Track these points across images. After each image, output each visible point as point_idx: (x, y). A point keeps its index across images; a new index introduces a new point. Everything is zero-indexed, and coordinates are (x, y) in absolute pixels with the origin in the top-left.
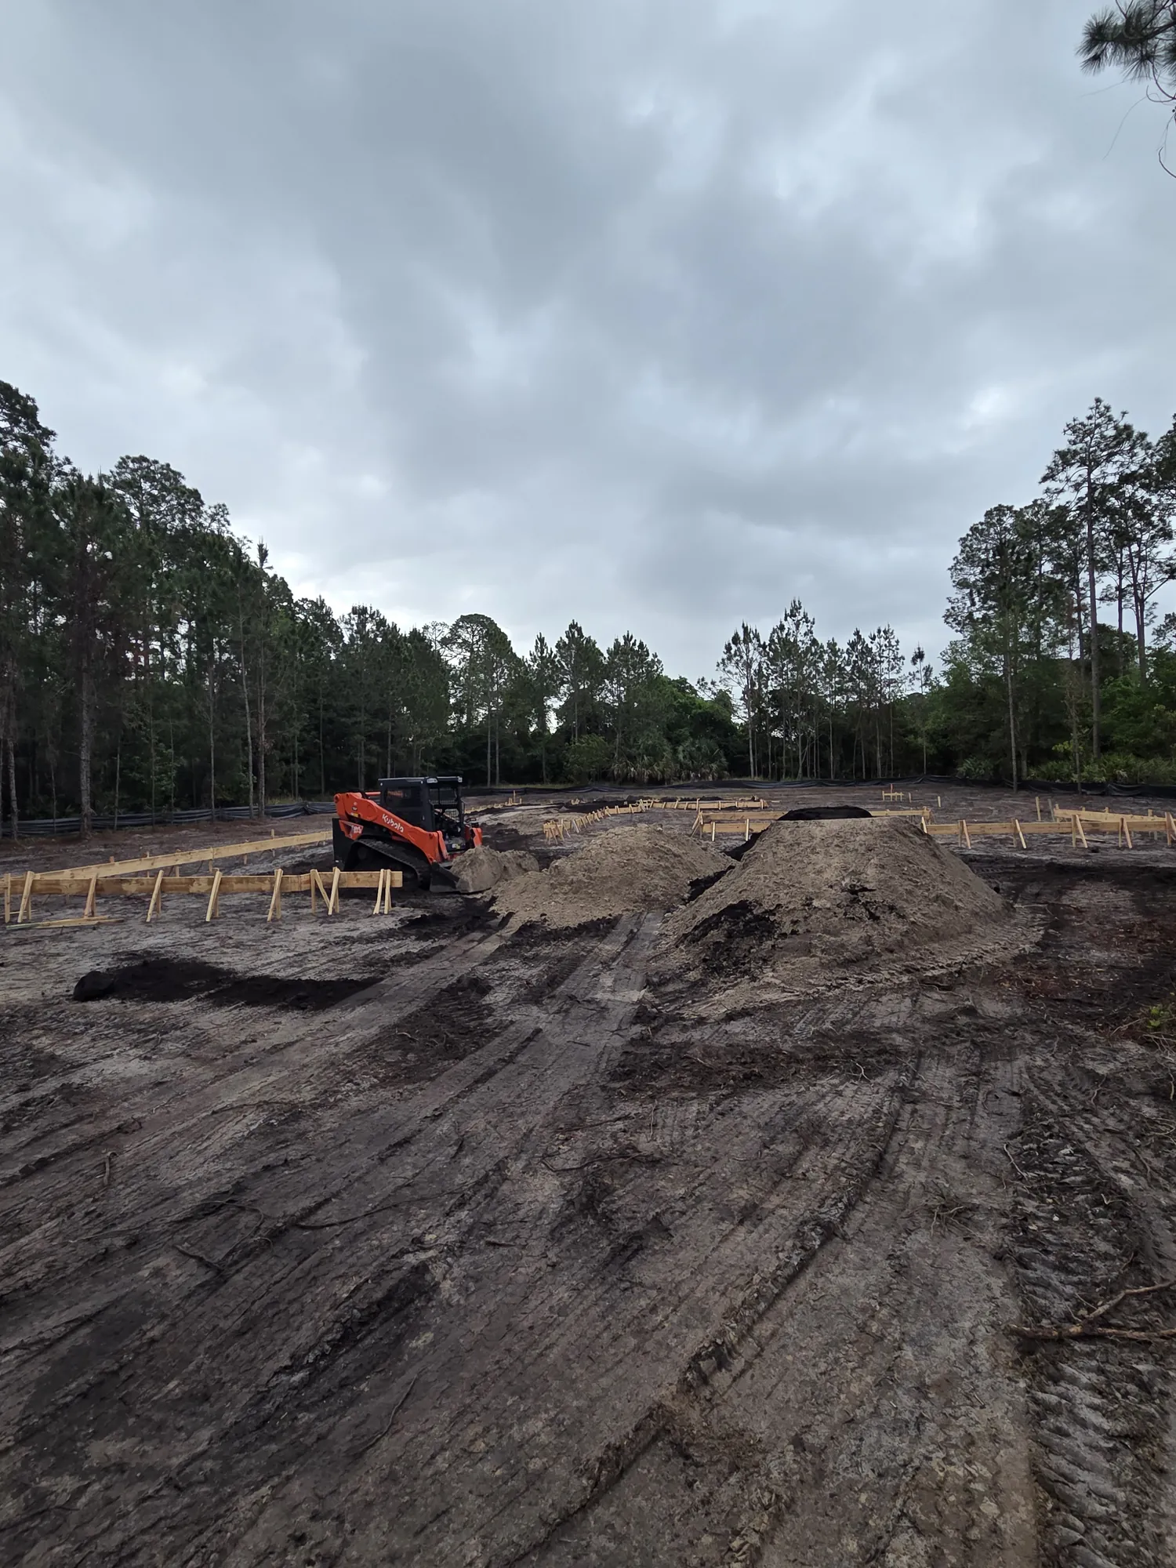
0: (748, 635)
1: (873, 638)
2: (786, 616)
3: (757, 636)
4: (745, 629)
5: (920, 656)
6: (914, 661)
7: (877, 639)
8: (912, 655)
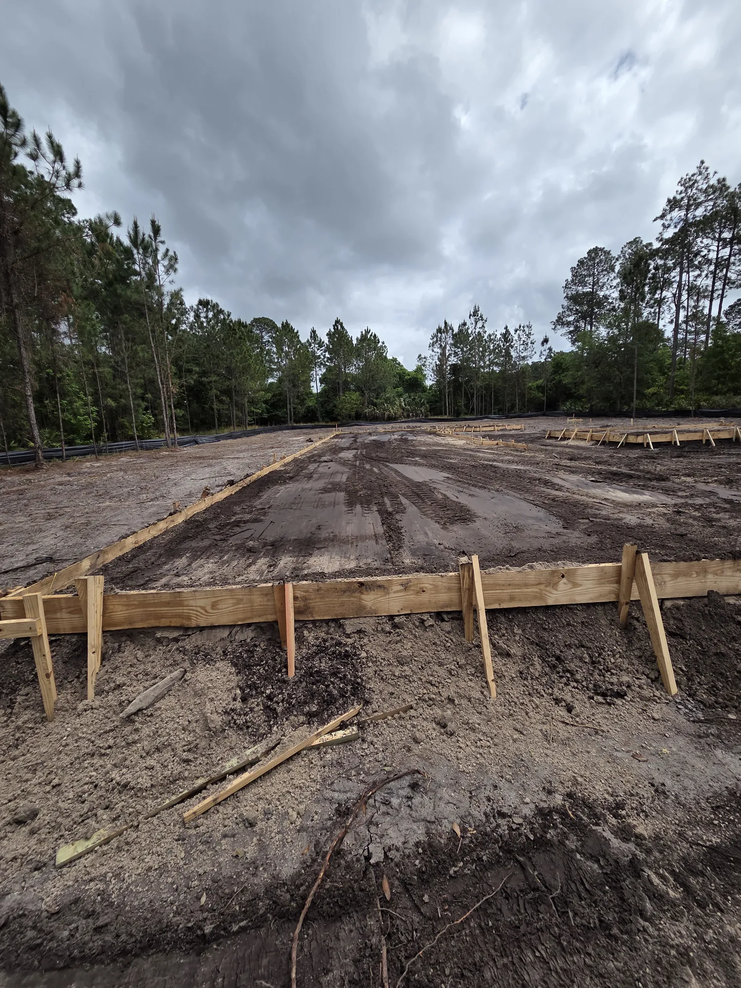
0: (447, 328)
1: (516, 331)
2: (470, 315)
3: (452, 329)
4: (446, 323)
5: (546, 341)
6: (543, 344)
7: (518, 332)
8: (542, 340)
